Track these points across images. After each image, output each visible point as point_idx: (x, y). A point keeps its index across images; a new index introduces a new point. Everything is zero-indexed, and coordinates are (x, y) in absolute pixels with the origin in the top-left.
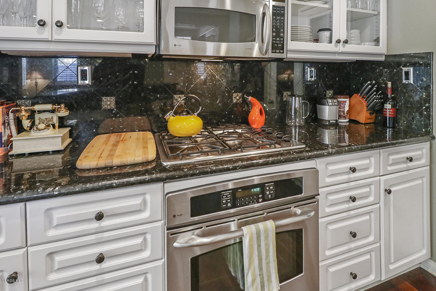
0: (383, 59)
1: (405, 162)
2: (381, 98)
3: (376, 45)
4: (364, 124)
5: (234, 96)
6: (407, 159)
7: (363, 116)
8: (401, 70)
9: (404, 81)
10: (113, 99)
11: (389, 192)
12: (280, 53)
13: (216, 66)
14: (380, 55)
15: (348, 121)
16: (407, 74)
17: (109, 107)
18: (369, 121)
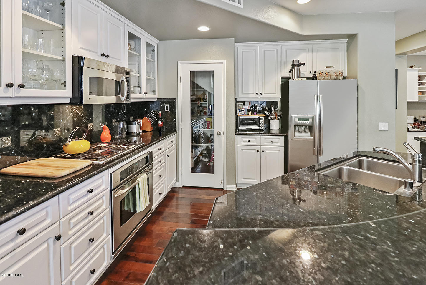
0: (156, 100)
1: (171, 144)
2: (156, 119)
3: (154, 94)
4: (150, 132)
5: (89, 126)
6: (171, 142)
7: (149, 128)
8: (164, 105)
9: (166, 110)
10: (10, 138)
11: (168, 156)
12: (128, 100)
13: (79, 107)
14: (155, 98)
15: (142, 132)
16: (167, 107)
17: (6, 146)
18: (151, 130)
